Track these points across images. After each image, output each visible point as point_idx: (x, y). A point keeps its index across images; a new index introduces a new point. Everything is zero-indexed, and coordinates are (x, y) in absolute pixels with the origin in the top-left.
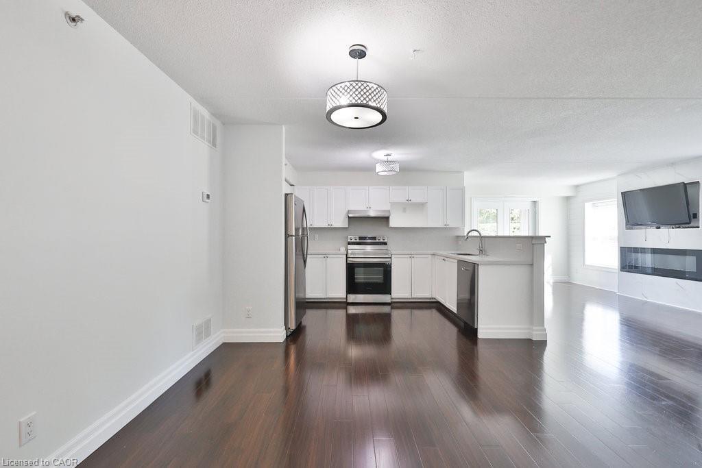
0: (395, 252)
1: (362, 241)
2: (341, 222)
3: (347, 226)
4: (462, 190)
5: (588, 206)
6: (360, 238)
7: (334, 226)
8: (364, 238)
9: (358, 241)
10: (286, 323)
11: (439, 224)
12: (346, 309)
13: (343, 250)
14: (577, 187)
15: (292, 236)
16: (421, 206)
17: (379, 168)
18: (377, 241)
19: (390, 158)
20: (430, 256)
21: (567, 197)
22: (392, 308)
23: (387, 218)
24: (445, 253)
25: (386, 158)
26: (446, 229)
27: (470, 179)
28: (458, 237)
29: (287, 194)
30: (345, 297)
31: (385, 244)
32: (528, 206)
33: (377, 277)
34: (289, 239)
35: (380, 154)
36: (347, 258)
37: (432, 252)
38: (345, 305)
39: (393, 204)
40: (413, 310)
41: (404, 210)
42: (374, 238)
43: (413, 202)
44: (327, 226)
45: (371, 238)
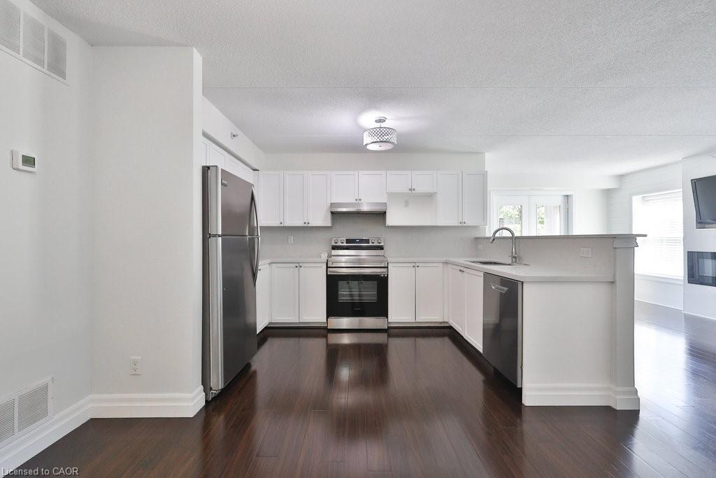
0: (393, 260)
1: (353, 244)
2: (322, 219)
3: (329, 224)
4: (484, 175)
5: (636, 200)
6: (348, 241)
8: (353, 241)
9: (345, 244)
10: (205, 381)
11: (452, 222)
12: (326, 337)
13: (324, 257)
14: (621, 177)
15: (215, 236)
16: (429, 197)
17: (367, 139)
18: (371, 244)
19: (383, 125)
20: (441, 265)
21: (608, 190)
22: (389, 336)
23: (383, 214)
24: (461, 261)
25: (378, 125)
26: (462, 228)
27: (493, 162)
28: (476, 238)
29: (208, 168)
30: (325, 321)
31: (381, 248)
32: (559, 201)
33: (370, 294)
34: (212, 240)
35: (368, 119)
36: (327, 267)
37: (444, 259)
38: (325, 332)
39: (391, 195)
40: (417, 339)
41: (407, 204)
42: (367, 241)
43: (417, 192)
44: (302, 225)
45: (361, 241)
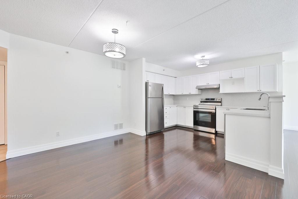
1: (208, 101)
2: (195, 92)
6: (206, 99)
7: (192, 93)
8: (208, 99)
9: (205, 100)
10: (146, 130)
16: (241, 80)
17: (198, 64)
18: (215, 100)
19: (204, 58)
23: (218, 89)
25: (202, 58)
30: (193, 126)
31: (220, 102)
36: (193, 108)
42: (214, 99)
43: (234, 78)
44: (189, 94)
45: (212, 99)
